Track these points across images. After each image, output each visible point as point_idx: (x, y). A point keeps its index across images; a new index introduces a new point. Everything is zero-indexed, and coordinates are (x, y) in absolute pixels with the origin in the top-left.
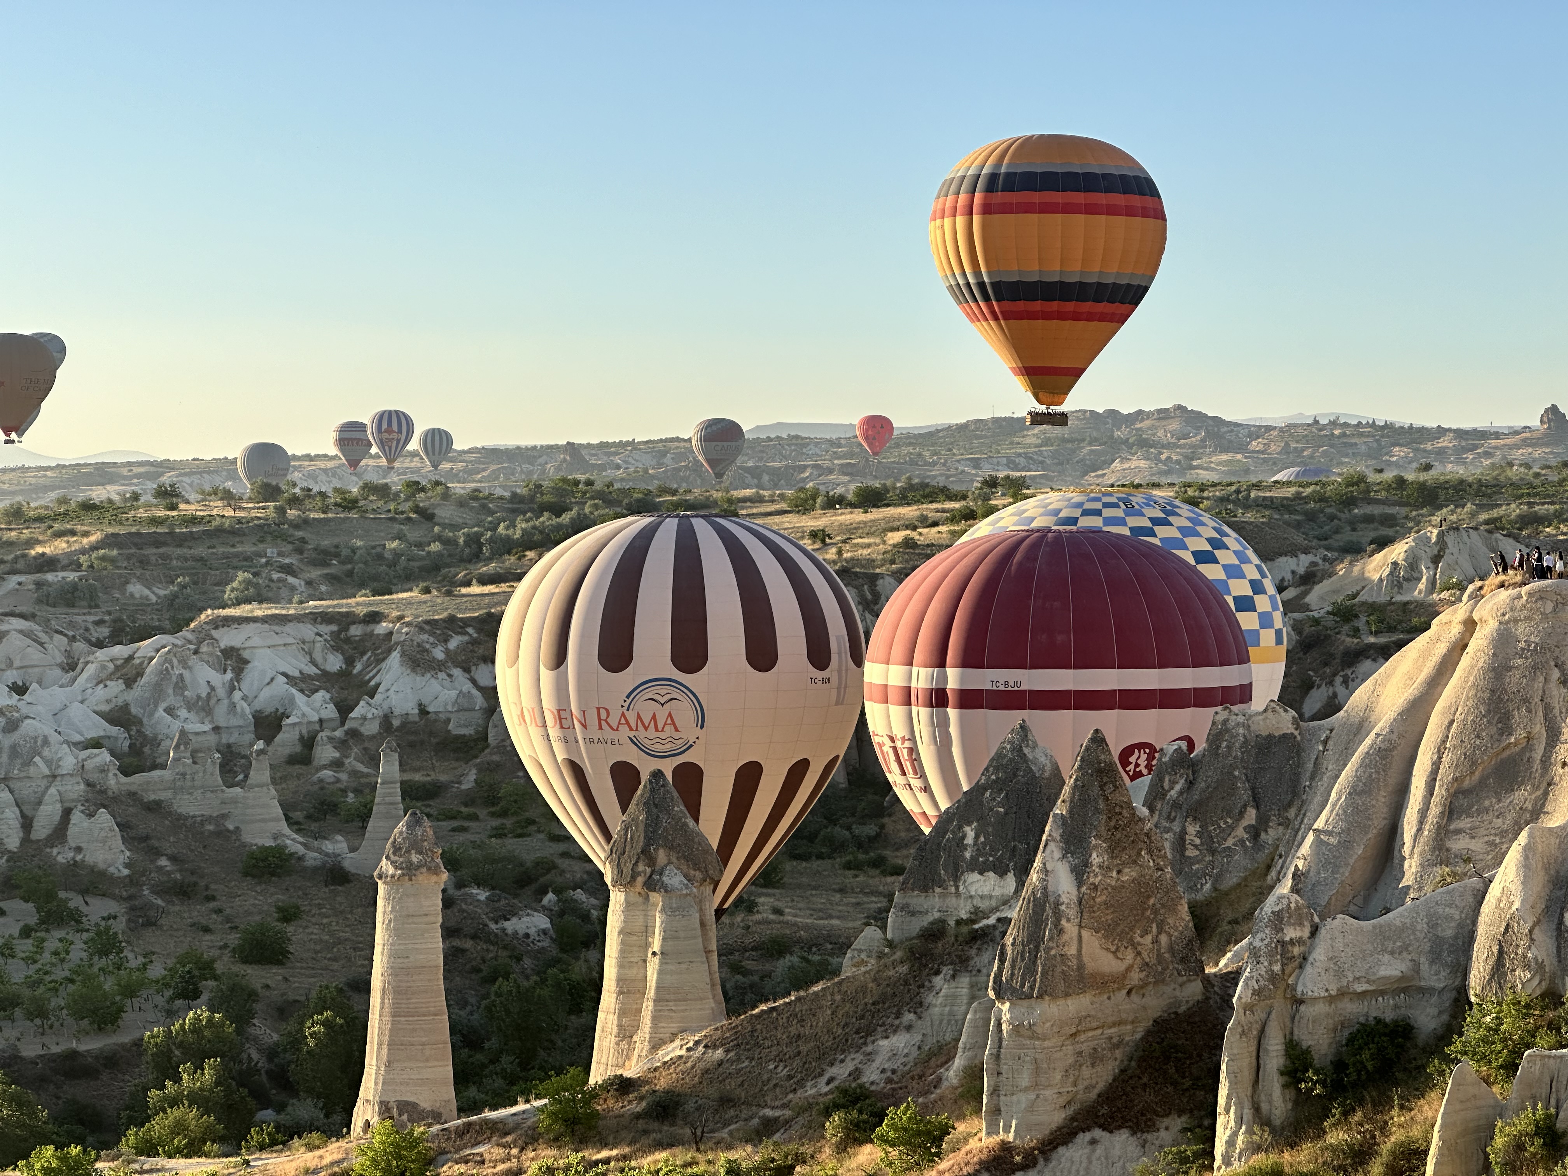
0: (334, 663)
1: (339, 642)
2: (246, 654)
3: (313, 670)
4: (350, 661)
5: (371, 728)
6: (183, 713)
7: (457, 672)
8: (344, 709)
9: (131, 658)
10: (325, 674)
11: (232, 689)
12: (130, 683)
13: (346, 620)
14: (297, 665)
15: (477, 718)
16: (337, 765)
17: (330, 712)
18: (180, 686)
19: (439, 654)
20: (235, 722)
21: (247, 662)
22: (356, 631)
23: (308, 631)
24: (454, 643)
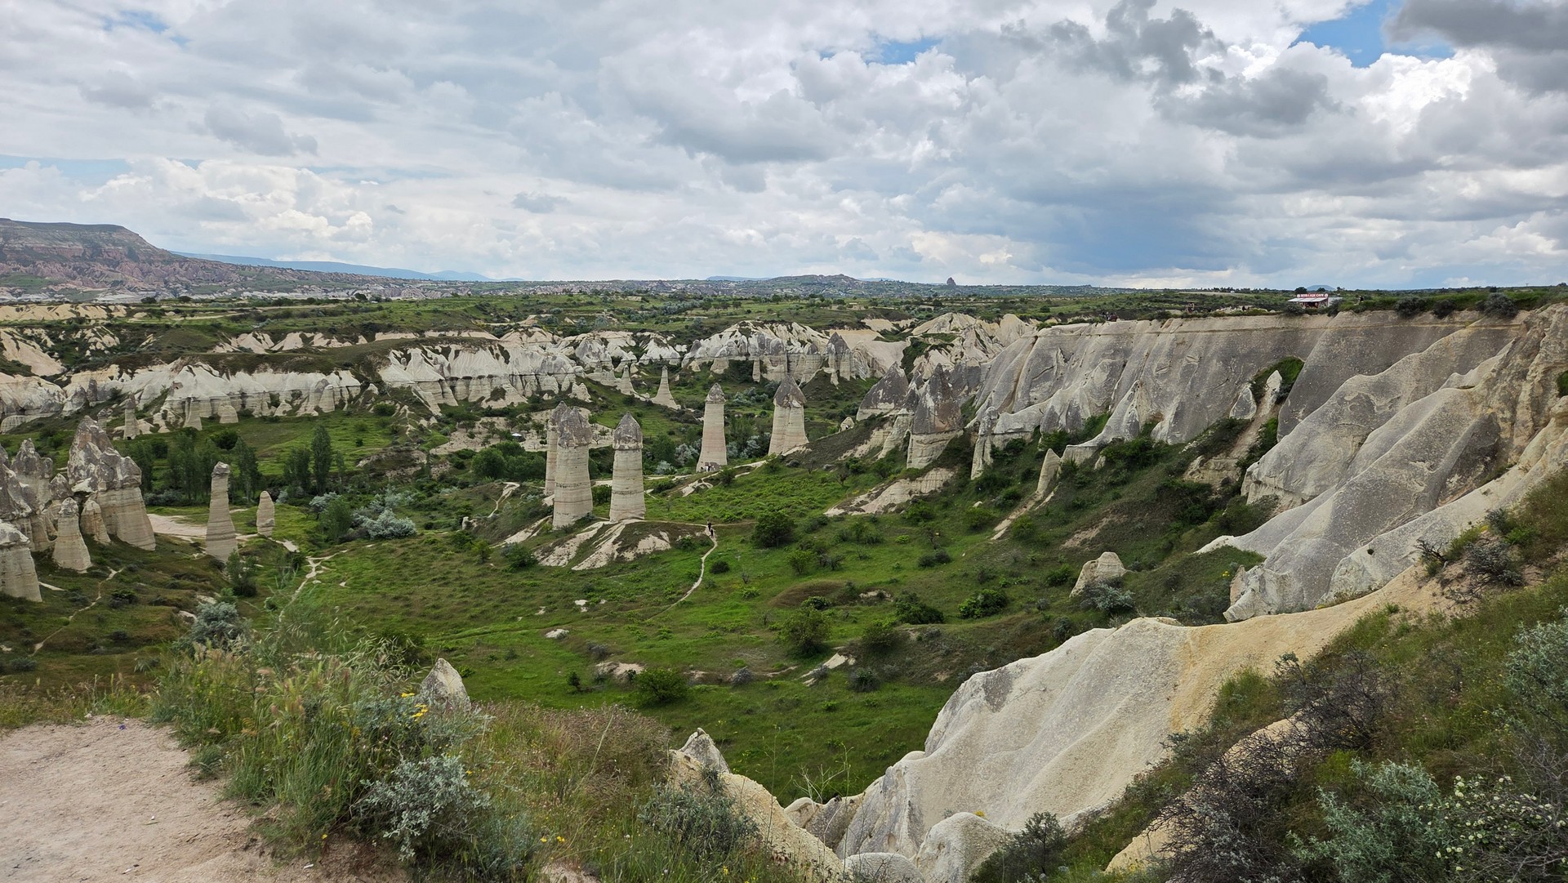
0: (633, 343)
1: (634, 337)
2: (608, 340)
3: (627, 345)
4: (638, 343)
5: (646, 363)
6: (592, 357)
7: (670, 347)
8: (638, 357)
9: (575, 341)
10: (631, 346)
11: (605, 350)
12: (575, 348)
13: (635, 331)
14: (623, 344)
15: (678, 361)
16: (638, 373)
17: (635, 358)
18: (591, 349)
19: (665, 341)
20: (606, 360)
21: (608, 343)
22: (639, 334)
23: (625, 334)
24: (669, 338)
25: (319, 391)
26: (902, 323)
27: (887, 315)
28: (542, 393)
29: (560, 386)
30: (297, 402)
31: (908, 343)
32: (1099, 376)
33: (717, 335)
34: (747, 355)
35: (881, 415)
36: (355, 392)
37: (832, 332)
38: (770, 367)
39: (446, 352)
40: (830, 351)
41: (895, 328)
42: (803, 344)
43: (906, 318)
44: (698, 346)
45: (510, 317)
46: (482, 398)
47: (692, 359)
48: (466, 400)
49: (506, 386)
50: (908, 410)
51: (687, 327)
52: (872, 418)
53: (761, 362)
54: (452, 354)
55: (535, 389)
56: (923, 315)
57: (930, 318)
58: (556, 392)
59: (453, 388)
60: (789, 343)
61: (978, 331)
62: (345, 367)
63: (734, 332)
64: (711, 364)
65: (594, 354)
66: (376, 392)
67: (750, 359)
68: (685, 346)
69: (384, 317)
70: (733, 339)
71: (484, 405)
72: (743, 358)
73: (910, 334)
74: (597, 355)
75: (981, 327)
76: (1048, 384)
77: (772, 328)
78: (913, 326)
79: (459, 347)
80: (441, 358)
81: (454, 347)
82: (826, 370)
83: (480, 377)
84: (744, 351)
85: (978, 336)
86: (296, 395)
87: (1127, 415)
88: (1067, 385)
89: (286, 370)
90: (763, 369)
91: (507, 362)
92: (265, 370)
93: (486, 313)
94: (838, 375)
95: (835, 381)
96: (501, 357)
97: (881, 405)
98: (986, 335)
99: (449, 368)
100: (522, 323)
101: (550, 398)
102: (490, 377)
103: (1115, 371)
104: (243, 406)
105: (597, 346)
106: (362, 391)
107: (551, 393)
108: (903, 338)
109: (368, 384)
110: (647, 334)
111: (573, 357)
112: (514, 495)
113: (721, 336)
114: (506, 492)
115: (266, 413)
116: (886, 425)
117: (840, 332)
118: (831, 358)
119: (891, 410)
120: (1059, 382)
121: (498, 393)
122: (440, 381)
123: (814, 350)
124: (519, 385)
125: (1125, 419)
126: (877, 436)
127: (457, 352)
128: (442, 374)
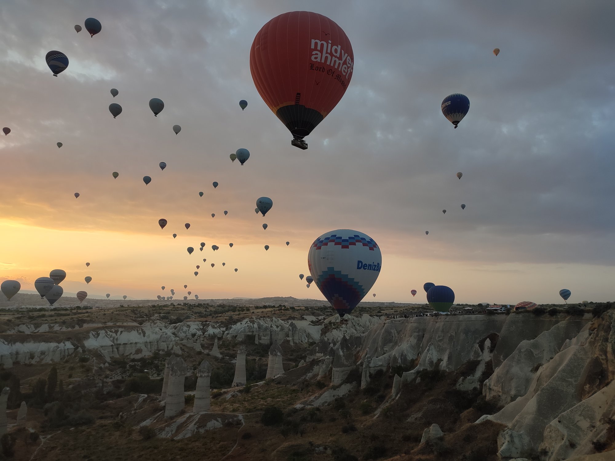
0: (202, 327)
1: (202, 324)
2: (190, 326)
3: (199, 328)
4: (203, 327)
5: (207, 336)
6: (182, 333)
7: (218, 329)
8: (204, 334)
9: (175, 326)
10: (200, 328)
11: (189, 330)
12: (175, 329)
13: (203, 322)
14: (197, 327)
15: (222, 335)
16: (203, 340)
17: (202, 333)
18: (182, 330)
19: (216, 326)
20: (189, 334)
21: (190, 327)
22: (204, 323)
23: (198, 323)
24: (218, 325)
25: (54, 351)
26: (320, 318)
27: (313, 314)
28: (159, 351)
29: (168, 347)
30: (43, 356)
31: (323, 326)
32: (413, 341)
33: (239, 323)
34: (253, 332)
35: (318, 359)
36: (72, 351)
37: (290, 321)
38: (263, 338)
39: (116, 332)
40: (289, 330)
41: (317, 320)
42: (277, 327)
43: (321, 315)
44: (231, 328)
45: (146, 315)
46: (131, 353)
47: (228, 334)
48: (123, 354)
49: (143, 347)
50: (330, 356)
51: (226, 320)
52: (314, 360)
53: (259, 335)
54: (119, 333)
55: (156, 348)
56: (329, 314)
57: (332, 315)
58: (166, 350)
59: (117, 349)
60: (271, 327)
61: (353, 321)
62: (68, 339)
63: (247, 322)
64: (236, 336)
65: (183, 332)
66: (81, 351)
67: (254, 333)
68: (225, 328)
69: (88, 316)
70: (247, 325)
71: (132, 357)
72: (250, 334)
73: (323, 322)
74: (185, 332)
75: (354, 319)
76: (391, 344)
77: (264, 320)
78: (324, 319)
79: (122, 330)
80: (114, 335)
81: (120, 330)
82: (288, 339)
83: (131, 343)
84: (251, 330)
85: (352, 323)
86: (43, 353)
87: (428, 358)
88: (399, 344)
89: (40, 342)
90: (260, 339)
91: (144, 336)
92: (30, 342)
93: (135, 314)
94: (293, 341)
95: (292, 343)
96: (142, 334)
97: (318, 354)
98: (356, 323)
99: (117, 339)
100: (152, 318)
101: (163, 353)
102: (136, 343)
103: (420, 338)
104: (16, 358)
105: (185, 328)
106: (74, 351)
107: (163, 350)
108: (321, 324)
109: (77, 347)
110: (208, 323)
111: (174, 334)
112: (145, 400)
113: (241, 324)
114: (141, 400)
115: (27, 362)
116: (320, 364)
117: (294, 322)
118: (290, 333)
119: (322, 357)
120: (396, 344)
121: (139, 351)
122: (112, 345)
123: (282, 329)
124: (149, 346)
125: (427, 360)
126: (316, 368)
127: (121, 332)
128: (113, 342)
